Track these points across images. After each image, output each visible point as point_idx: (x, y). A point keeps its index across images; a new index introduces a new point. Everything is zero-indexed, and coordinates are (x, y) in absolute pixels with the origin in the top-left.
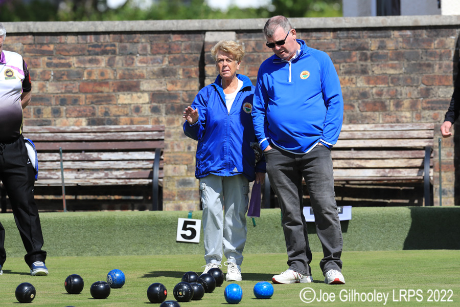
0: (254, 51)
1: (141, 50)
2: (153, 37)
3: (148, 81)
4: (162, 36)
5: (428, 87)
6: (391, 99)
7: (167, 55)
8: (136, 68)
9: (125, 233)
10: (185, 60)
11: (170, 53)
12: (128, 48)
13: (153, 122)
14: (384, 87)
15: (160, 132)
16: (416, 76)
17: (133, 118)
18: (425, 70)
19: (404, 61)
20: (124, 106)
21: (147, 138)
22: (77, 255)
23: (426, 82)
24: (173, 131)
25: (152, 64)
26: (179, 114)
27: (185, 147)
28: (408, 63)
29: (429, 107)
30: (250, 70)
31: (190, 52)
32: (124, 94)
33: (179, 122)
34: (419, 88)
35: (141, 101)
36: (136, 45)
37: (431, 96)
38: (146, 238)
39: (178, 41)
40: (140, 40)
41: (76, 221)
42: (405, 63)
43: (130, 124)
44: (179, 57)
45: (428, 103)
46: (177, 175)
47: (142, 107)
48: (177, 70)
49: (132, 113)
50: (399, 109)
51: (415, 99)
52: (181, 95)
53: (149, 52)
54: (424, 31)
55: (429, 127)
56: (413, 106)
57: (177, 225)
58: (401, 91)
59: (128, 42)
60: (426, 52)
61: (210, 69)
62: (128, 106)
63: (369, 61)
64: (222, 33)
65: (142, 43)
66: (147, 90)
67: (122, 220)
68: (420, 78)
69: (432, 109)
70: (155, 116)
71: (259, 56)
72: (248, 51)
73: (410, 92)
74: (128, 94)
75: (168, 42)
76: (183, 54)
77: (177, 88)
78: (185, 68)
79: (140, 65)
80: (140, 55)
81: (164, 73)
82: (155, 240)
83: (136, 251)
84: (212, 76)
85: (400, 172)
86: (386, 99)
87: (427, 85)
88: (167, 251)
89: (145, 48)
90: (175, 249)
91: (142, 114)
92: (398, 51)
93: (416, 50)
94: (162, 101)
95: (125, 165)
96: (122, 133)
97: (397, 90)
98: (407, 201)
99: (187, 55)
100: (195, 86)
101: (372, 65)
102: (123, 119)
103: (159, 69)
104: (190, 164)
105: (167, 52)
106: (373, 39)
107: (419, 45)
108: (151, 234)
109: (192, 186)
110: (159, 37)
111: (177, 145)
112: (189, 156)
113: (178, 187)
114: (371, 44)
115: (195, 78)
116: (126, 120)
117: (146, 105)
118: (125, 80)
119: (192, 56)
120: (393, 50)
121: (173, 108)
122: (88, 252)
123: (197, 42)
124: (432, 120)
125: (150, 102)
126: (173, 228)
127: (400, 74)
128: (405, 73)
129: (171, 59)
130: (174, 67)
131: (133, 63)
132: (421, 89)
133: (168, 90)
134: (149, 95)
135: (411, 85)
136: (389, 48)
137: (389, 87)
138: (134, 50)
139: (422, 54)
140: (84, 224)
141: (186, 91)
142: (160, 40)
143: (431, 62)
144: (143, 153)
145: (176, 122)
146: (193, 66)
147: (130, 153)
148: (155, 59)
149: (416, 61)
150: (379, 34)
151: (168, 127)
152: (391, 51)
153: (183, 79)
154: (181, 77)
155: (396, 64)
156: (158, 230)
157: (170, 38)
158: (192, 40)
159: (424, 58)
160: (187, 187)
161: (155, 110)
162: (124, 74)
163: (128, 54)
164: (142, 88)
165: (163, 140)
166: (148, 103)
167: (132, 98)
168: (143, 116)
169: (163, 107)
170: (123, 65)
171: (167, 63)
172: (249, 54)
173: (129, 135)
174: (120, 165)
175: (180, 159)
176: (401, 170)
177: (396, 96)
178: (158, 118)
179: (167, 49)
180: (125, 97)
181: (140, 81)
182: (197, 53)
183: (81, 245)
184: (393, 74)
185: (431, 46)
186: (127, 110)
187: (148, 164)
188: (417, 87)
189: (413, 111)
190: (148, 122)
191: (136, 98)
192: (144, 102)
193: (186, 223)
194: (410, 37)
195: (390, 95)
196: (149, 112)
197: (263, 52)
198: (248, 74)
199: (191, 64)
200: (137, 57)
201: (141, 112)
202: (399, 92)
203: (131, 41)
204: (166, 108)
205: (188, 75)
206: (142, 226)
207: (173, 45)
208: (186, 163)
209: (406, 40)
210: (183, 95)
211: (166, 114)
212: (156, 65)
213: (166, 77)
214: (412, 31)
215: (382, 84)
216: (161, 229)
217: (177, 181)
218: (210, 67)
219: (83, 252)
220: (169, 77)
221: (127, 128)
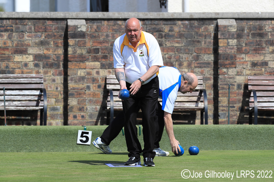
0: (96, 31)
1: (28, 30)
2: (36, 22)
3: (32, 48)
4: (41, 21)
5: (198, 54)
6: (176, 61)
7: (44, 33)
8: (25, 40)
9: (46, 138)
10: (55, 36)
11: (45, 31)
12: (20, 28)
13: (35, 73)
14: (172, 54)
15: (41, 79)
16: (191, 48)
17: (23, 70)
18: (196, 44)
19: (184, 39)
20: (18, 63)
21: (33, 82)
22: (18, 152)
23: (197, 51)
24: (47, 78)
25: (35, 38)
26: (51, 68)
27: (54, 88)
28: (186, 40)
29: (198, 66)
30: (93, 42)
31: (58, 31)
32: (18, 56)
33: (51, 73)
34: (193, 55)
35: (28, 60)
36: (25, 26)
37: (200, 59)
38: (58, 142)
39: (50, 24)
40: (28, 23)
41: (17, 131)
42: (185, 40)
43: (21, 74)
44: (51, 34)
45: (198, 64)
46: (49, 104)
47: (28, 64)
48: (50, 42)
49: (22, 67)
50: (181, 67)
51: (190, 62)
52: (52, 57)
53: (33, 31)
54: (196, 22)
55: (200, 78)
56: (189, 66)
57: (78, 134)
58: (182, 56)
59: (20, 25)
60: (197, 34)
61: (71, 41)
62: (20, 63)
63: (164, 38)
64: (77, 20)
65: (29, 25)
66: (31, 53)
67: (44, 131)
68: (194, 49)
69: (200, 67)
70: (37, 69)
71: (99, 34)
72: (92, 31)
73: (187, 57)
74: (20, 56)
75: (44, 25)
76: (53, 32)
77: (50, 52)
78: (55, 40)
79: (27, 38)
80: (28, 32)
81: (42, 43)
82: (64, 143)
83: (52, 149)
84: (73, 46)
85: (184, 104)
86: (174, 61)
87: (197, 53)
88: (71, 149)
89: (30, 29)
90: (76, 149)
91: (28, 68)
92: (181, 33)
93: (191, 32)
94: (40, 60)
95: (20, 98)
96: (18, 79)
97: (180, 56)
98: (187, 122)
99: (56, 33)
100: (61, 51)
101: (165, 41)
102: (17, 70)
103: (39, 41)
104: (57, 98)
105: (44, 31)
106: (166, 26)
107: (193, 30)
108: (61, 139)
109: (58, 111)
110: (39, 22)
111: (49, 86)
112: (57, 93)
113: (50, 111)
114: (165, 28)
115: (61, 47)
116: (19, 71)
117: (31, 62)
118: (18, 47)
119: (59, 33)
120: (178, 32)
121: (47, 64)
122: (24, 150)
123: (62, 25)
124: (200, 74)
125: (33, 61)
126: (75, 136)
127: (182, 46)
128: (184, 46)
129: (46, 35)
130: (48, 40)
131: (23, 37)
132: (194, 56)
133: (44, 54)
134: (33, 56)
135: (188, 53)
136: (175, 31)
137: (175, 54)
138: (24, 29)
139: (194, 35)
140: (21, 133)
141: (55, 54)
142: (40, 24)
143: (200, 40)
144: (31, 91)
145: (49, 73)
146: (59, 39)
147: (23, 91)
148: (36, 35)
149: (191, 39)
150: (169, 22)
151: (44, 75)
152: (176, 33)
153: (53, 47)
154: (52, 46)
155: (179, 40)
156: (66, 137)
157: (46, 22)
158: (59, 24)
159: (196, 37)
160: (55, 112)
161: (36, 65)
162: (18, 44)
163: (20, 32)
164: (29, 52)
165: (42, 83)
166: (32, 61)
167: (22, 58)
168: (29, 69)
169: (41, 64)
170: (17, 38)
171: (44, 37)
172: (93, 33)
173: (22, 80)
174: (17, 98)
175: (51, 95)
176: (185, 103)
177: (179, 59)
178: (38, 70)
179: (44, 29)
180: (18, 57)
181: (28, 48)
182: (62, 32)
183: (19, 145)
184: (177, 46)
185: (200, 30)
186: (20, 65)
187: (34, 98)
188: (191, 54)
189: (189, 68)
190: (33, 72)
191: (25, 58)
192: (30, 61)
193: (83, 133)
194: (188, 25)
195: (176, 59)
196: (33, 66)
197: (101, 32)
198: (92, 45)
199: (58, 38)
200: (26, 33)
201: (28, 66)
202: (181, 57)
203: (22, 24)
204: (43, 64)
205: (57, 45)
206: (56, 135)
207: (47, 27)
208: (55, 97)
209: (185, 26)
210: (53, 57)
211: (43, 68)
212: (37, 38)
213: (43, 46)
214: (189, 21)
215: (171, 52)
216: (67, 136)
217: (50, 108)
218: (72, 40)
219: (21, 150)
220: (45, 46)
221: (20, 76)
